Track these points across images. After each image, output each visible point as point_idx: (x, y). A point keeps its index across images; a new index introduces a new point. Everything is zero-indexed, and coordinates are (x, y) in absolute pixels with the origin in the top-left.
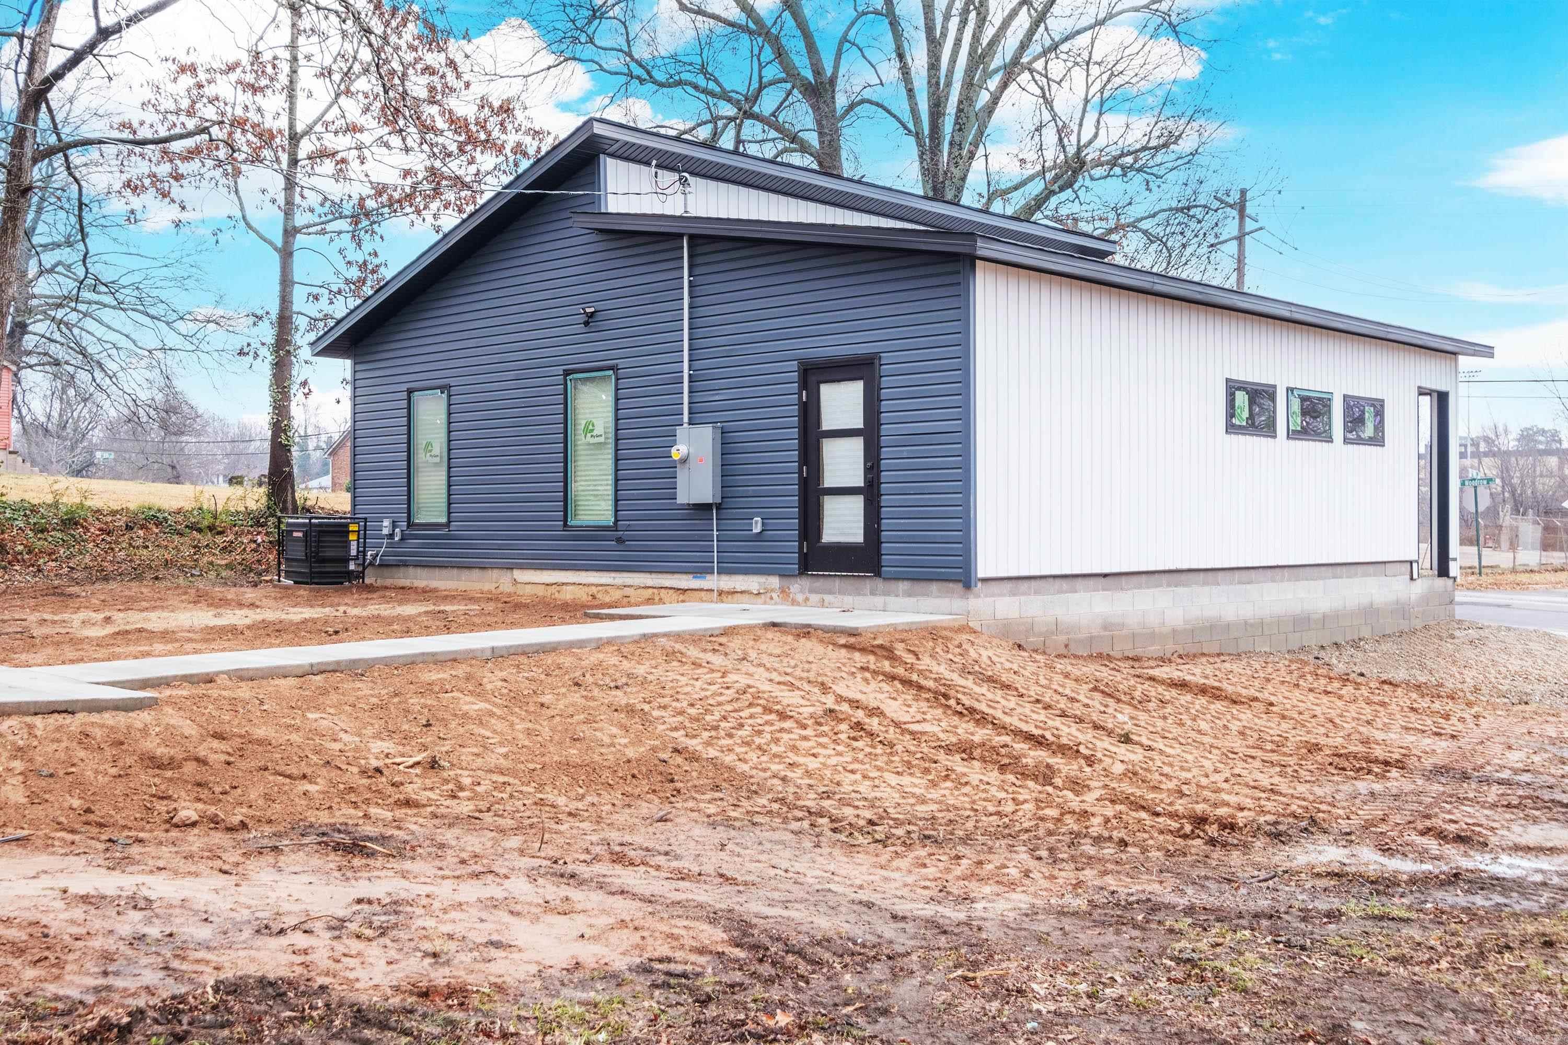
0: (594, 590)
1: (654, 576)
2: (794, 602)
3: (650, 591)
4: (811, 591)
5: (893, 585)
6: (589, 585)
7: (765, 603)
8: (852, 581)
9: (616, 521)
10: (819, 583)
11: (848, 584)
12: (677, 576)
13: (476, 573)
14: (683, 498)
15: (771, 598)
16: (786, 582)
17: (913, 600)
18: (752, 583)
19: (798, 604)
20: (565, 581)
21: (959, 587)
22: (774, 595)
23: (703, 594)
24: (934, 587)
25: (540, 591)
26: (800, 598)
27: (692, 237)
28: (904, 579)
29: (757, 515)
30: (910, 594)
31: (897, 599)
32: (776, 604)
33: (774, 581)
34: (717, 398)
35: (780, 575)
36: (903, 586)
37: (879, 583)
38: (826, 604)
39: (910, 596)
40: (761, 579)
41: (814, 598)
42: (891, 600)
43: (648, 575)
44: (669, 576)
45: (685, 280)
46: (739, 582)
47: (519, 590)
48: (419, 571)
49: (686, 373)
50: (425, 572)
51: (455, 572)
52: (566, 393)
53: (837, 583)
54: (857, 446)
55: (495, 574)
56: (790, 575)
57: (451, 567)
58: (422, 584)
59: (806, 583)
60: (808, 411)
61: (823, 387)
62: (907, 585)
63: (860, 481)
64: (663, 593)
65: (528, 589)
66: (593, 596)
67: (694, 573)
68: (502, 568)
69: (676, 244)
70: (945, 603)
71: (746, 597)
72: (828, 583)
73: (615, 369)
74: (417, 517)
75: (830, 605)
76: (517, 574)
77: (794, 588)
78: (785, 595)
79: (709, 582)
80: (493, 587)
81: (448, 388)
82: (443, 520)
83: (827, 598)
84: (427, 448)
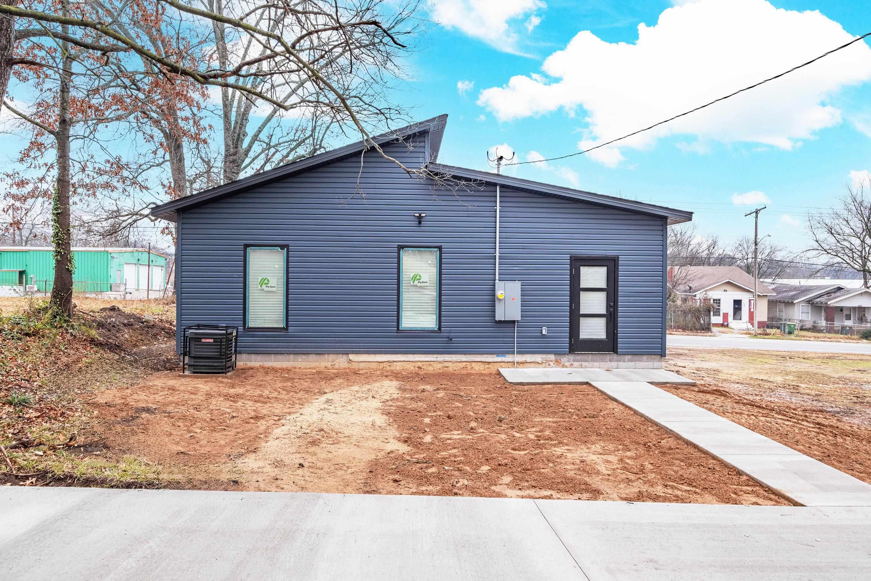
0: (420, 364)
1: (467, 356)
2: (563, 366)
3: (465, 363)
4: (574, 361)
5: (622, 357)
6: (416, 362)
7: (545, 367)
8: (599, 356)
9: (440, 327)
10: (578, 357)
12: (484, 356)
13: (312, 357)
14: (499, 317)
15: (549, 365)
16: (558, 357)
17: (633, 363)
18: (538, 358)
19: (567, 367)
20: (395, 360)
21: (658, 357)
22: (551, 363)
23: (502, 364)
24: (645, 357)
25: (374, 366)
26: (567, 364)
27: (503, 186)
28: (628, 354)
29: (545, 326)
30: (629, 361)
31: (624, 363)
32: (552, 367)
33: (552, 357)
34: (516, 268)
35: (555, 354)
36: (627, 357)
37: (615, 356)
38: (583, 366)
39: (631, 361)
40: (544, 356)
41: (576, 364)
42: (621, 364)
43: (463, 356)
44: (479, 356)
45: (498, 208)
46: (528, 358)
47: (355, 366)
48: (253, 356)
49: (497, 255)
50: (259, 357)
51: (292, 356)
52: (399, 258)
53: (590, 357)
54: (602, 296)
55: (332, 357)
56: (563, 354)
57: (289, 353)
58: (257, 364)
59: (571, 357)
60: (575, 278)
61: (582, 268)
62: (630, 357)
63: (603, 311)
64: (474, 365)
65: (362, 365)
66: (419, 368)
67: (498, 354)
68: (337, 353)
69: (492, 188)
70: (650, 364)
71: (533, 365)
72: (585, 357)
73: (440, 248)
74: (251, 324)
75: (586, 367)
76: (352, 357)
77: (565, 359)
78: (557, 362)
79: (509, 358)
80: (329, 365)
81: (287, 246)
82: (281, 326)
83: (584, 364)
84: (264, 281)
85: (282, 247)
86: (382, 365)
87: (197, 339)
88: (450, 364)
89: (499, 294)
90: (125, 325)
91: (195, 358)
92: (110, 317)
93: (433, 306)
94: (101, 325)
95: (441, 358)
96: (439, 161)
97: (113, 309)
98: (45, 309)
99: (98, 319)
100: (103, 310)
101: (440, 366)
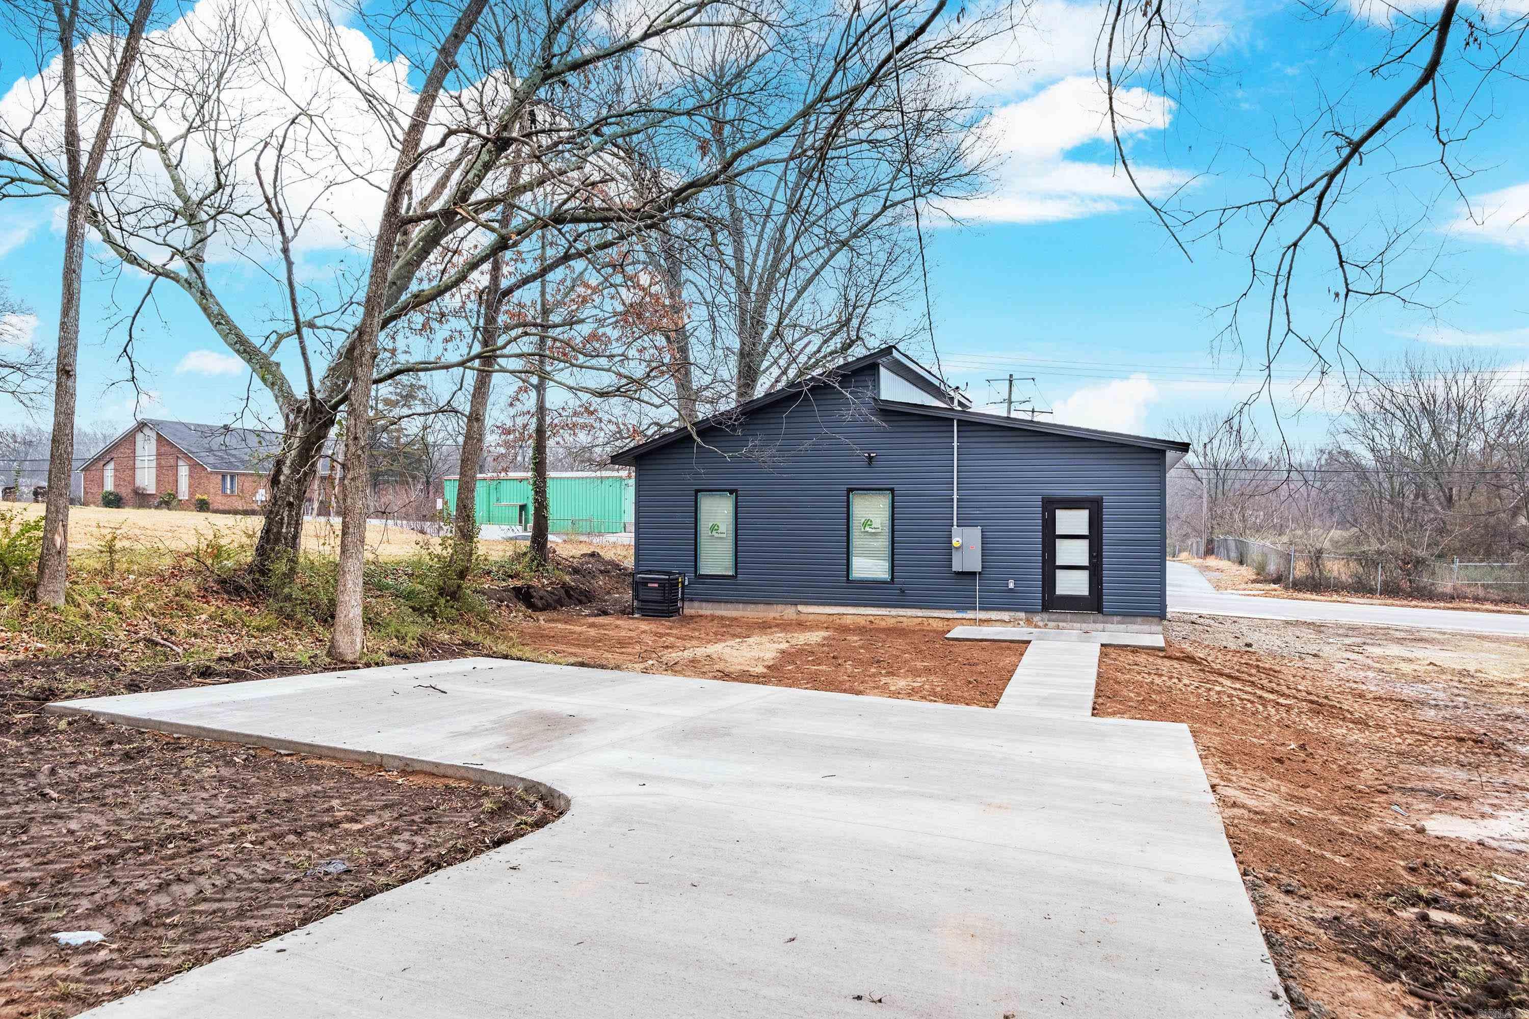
0: (872, 618)
2: (1036, 626)
4: (1049, 620)
5: (1109, 618)
7: (1014, 627)
9: (893, 578)
10: (1054, 617)
11: (1079, 617)
12: (942, 611)
13: (761, 607)
14: (957, 567)
15: (1019, 624)
16: (1029, 615)
17: (1124, 626)
18: (1005, 616)
19: (1040, 627)
20: (847, 612)
21: (1156, 620)
22: (1022, 622)
23: (963, 621)
24: (1139, 619)
25: (823, 618)
26: (1041, 624)
27: (959, 421)
28: (1118, 615)
29: (1012, 578)
30: (1119, 623)
31: (1112, 626)
32: (1023, 628)
33: (1022, 615)
34: (977, 513)
35: (1025, 612)
36: (1116, 619)
37: (1100, 617)
38: (1060, 627)
39: (1122, 623)
40: (1012, 614)
41: (1051, 624)
42: (1109, 626)
44: (937, 611)
45: (955, 444)
46: (994, 615)
47: (803, 618)
48: (704, 604)
49: (955, 497)
50: (710, 605)
51: (741, 606)
52: (848, 501)
53: (1069, 616)
54: (1085, 544)
55: (780, 607)
56: (1034, 612)
57: (738, 602)
58: (708, 612)
59: (1045, 616)
60: (1049, 524)
61: (1057, 512)
62: (1119, 618)
63: (1086, 562)
64: (931, 621)
65: (811, 617)
66: (871, 622)
67: (959, 609)
68: (786, 604)
69: (949, 423)
70: (1146, 628)
71: (998, 624)
72: (1062, 617)
73: (892, 490)
74: (703, 571)
75: (1064, 628)
76: (801, 608)
77: (1037, 618)
78: (1029, 622)
79: (970, 615)
80: (777, 615)
81: (736, 491)
82: (731, 574)
83: (1061, 624)
84: (714, 528)
85: (731, 492)
86: (831, 618)
87: (645, 582)
88: (905, 619)
89: (956, 542)
90: (601, 572)
91: (643, 601)
92: (587, 563)
93: (887, 552)
94: (576, 571)
95: (894, 612)
96: (883, 396)
97: (593, 555)
98: (525, 554)
99: (575, 565)
100: (584, 555)
101: (893, 621)
